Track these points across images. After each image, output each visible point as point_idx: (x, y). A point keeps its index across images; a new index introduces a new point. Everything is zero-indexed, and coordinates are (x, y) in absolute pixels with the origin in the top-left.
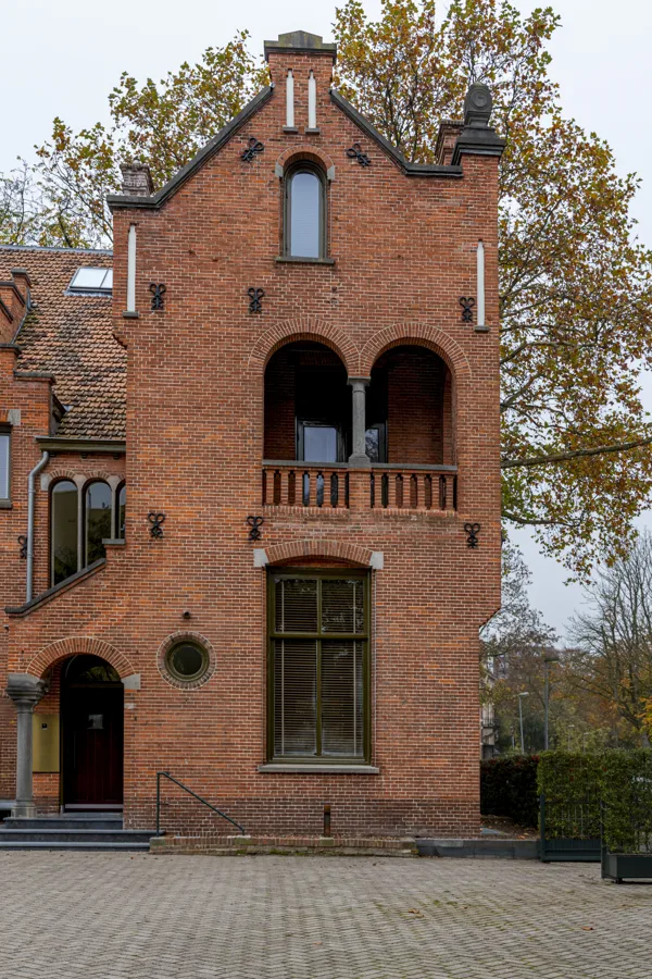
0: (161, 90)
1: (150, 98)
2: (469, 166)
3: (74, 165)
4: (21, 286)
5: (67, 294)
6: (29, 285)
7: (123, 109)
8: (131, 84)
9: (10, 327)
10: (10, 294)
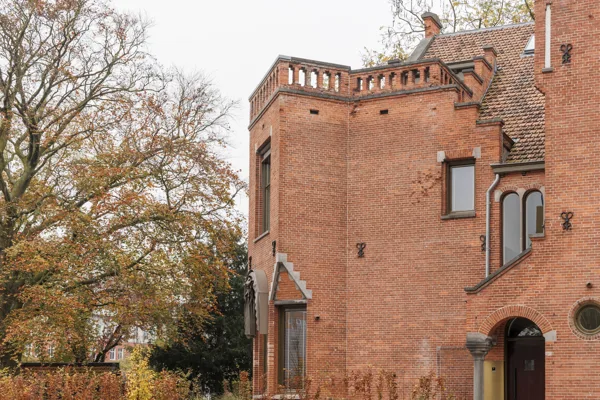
4: (489, 58)
5: (522, 56)
6: (495, 54)
9: (481, 88)
10: (481, 64)
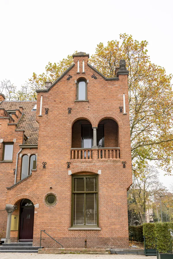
0: (57, 65)
1: (55, 67)
2: (120, 77)
3: (37, 82)
4: (21, 110)
6: (23, 109)
7: (49, 70)
8: (51, 64)
9: (17, 119)
